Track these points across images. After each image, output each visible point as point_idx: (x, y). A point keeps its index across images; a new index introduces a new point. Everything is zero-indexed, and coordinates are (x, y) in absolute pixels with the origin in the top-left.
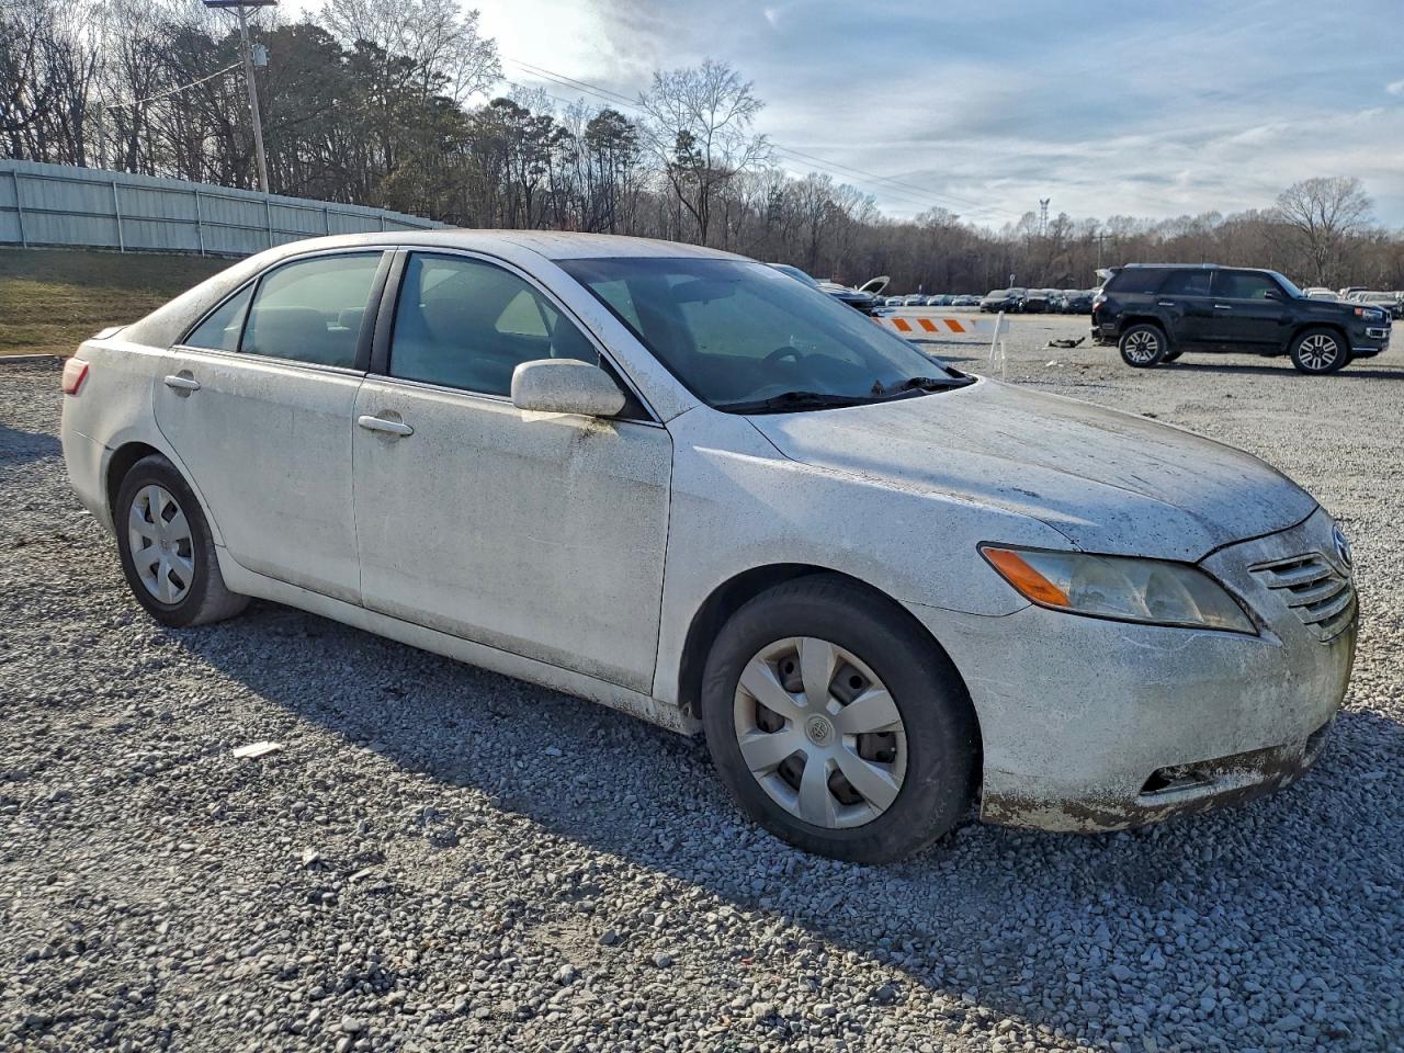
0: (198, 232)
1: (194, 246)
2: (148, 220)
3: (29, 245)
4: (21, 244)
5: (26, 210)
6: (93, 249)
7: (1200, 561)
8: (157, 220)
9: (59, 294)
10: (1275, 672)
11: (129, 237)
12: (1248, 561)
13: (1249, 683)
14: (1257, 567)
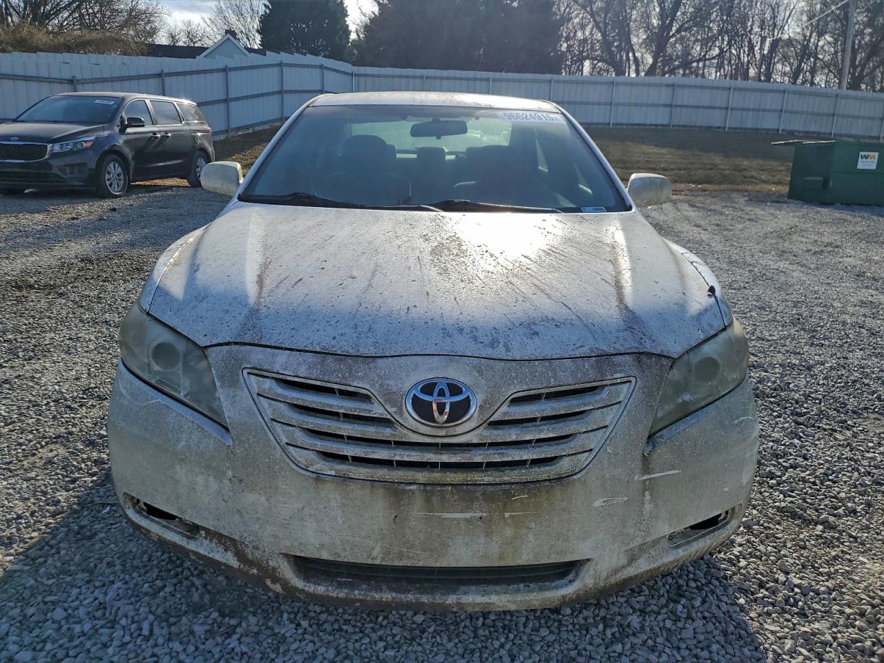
0: (780, 117)
1: (775, 127)
2: (748, 110)
3: (673, 126)
4: (669, 125)
5: (676, 106)
6: (709, 128)
7: (206, 347)
8: (754, 110)
9: (662, 154)
10: (214, 464)
11: (733, 121)
12: (249, 363)
13: (182, 460)
14: (256, 372)
